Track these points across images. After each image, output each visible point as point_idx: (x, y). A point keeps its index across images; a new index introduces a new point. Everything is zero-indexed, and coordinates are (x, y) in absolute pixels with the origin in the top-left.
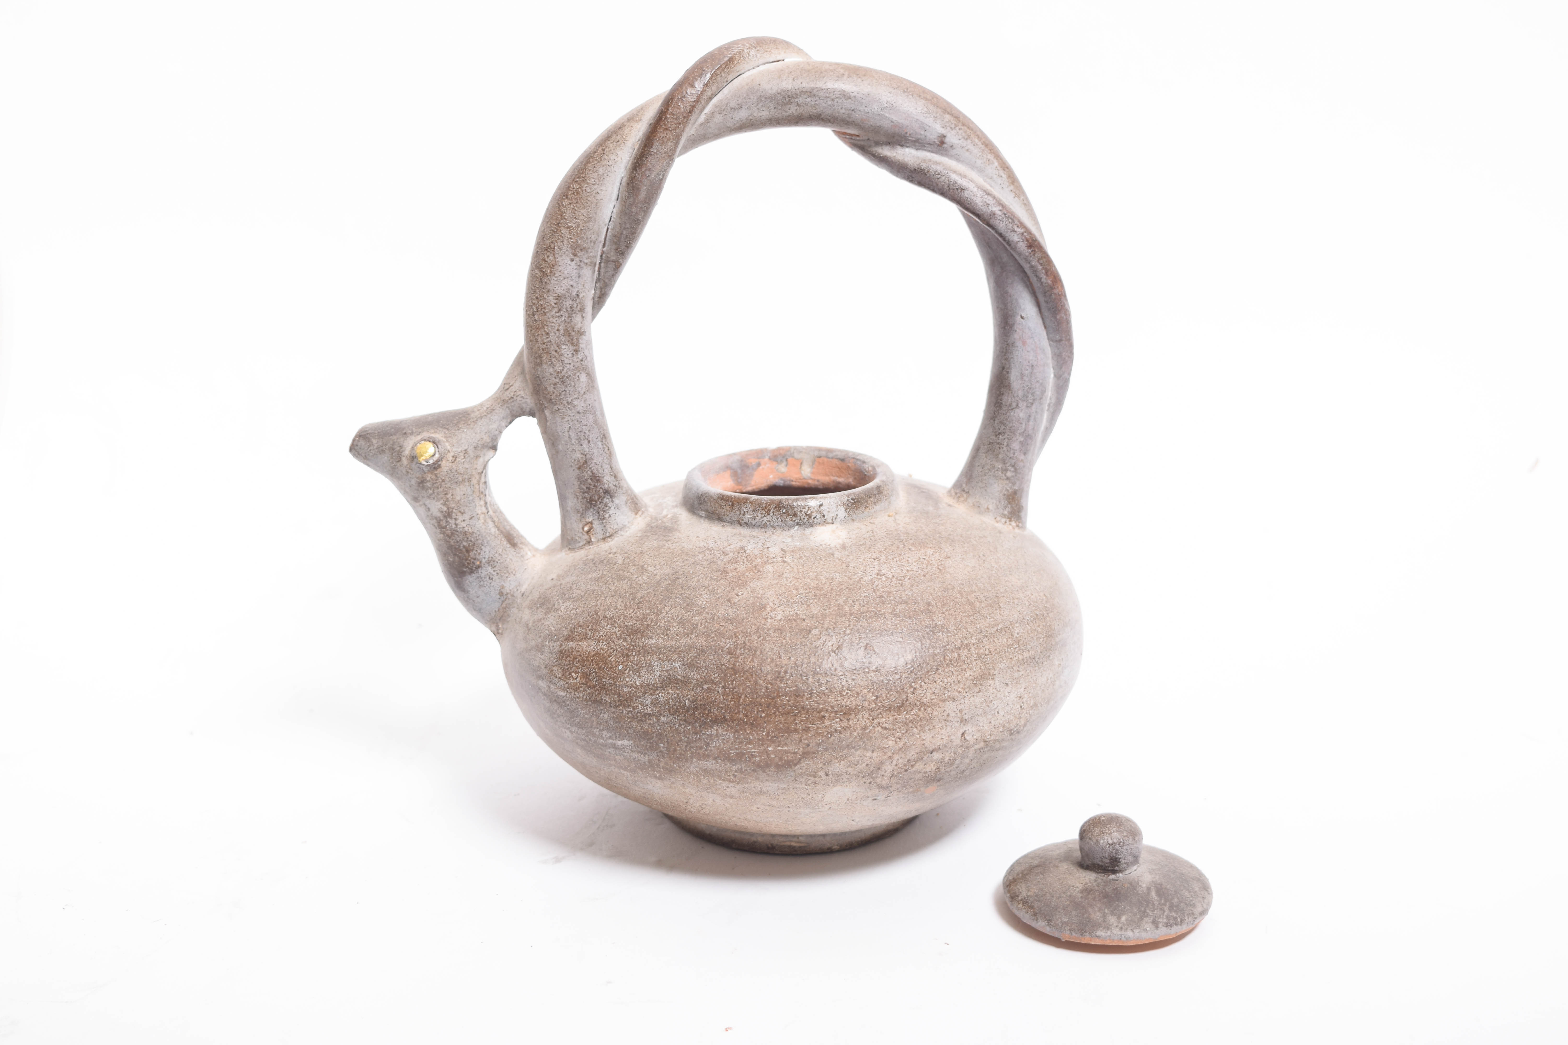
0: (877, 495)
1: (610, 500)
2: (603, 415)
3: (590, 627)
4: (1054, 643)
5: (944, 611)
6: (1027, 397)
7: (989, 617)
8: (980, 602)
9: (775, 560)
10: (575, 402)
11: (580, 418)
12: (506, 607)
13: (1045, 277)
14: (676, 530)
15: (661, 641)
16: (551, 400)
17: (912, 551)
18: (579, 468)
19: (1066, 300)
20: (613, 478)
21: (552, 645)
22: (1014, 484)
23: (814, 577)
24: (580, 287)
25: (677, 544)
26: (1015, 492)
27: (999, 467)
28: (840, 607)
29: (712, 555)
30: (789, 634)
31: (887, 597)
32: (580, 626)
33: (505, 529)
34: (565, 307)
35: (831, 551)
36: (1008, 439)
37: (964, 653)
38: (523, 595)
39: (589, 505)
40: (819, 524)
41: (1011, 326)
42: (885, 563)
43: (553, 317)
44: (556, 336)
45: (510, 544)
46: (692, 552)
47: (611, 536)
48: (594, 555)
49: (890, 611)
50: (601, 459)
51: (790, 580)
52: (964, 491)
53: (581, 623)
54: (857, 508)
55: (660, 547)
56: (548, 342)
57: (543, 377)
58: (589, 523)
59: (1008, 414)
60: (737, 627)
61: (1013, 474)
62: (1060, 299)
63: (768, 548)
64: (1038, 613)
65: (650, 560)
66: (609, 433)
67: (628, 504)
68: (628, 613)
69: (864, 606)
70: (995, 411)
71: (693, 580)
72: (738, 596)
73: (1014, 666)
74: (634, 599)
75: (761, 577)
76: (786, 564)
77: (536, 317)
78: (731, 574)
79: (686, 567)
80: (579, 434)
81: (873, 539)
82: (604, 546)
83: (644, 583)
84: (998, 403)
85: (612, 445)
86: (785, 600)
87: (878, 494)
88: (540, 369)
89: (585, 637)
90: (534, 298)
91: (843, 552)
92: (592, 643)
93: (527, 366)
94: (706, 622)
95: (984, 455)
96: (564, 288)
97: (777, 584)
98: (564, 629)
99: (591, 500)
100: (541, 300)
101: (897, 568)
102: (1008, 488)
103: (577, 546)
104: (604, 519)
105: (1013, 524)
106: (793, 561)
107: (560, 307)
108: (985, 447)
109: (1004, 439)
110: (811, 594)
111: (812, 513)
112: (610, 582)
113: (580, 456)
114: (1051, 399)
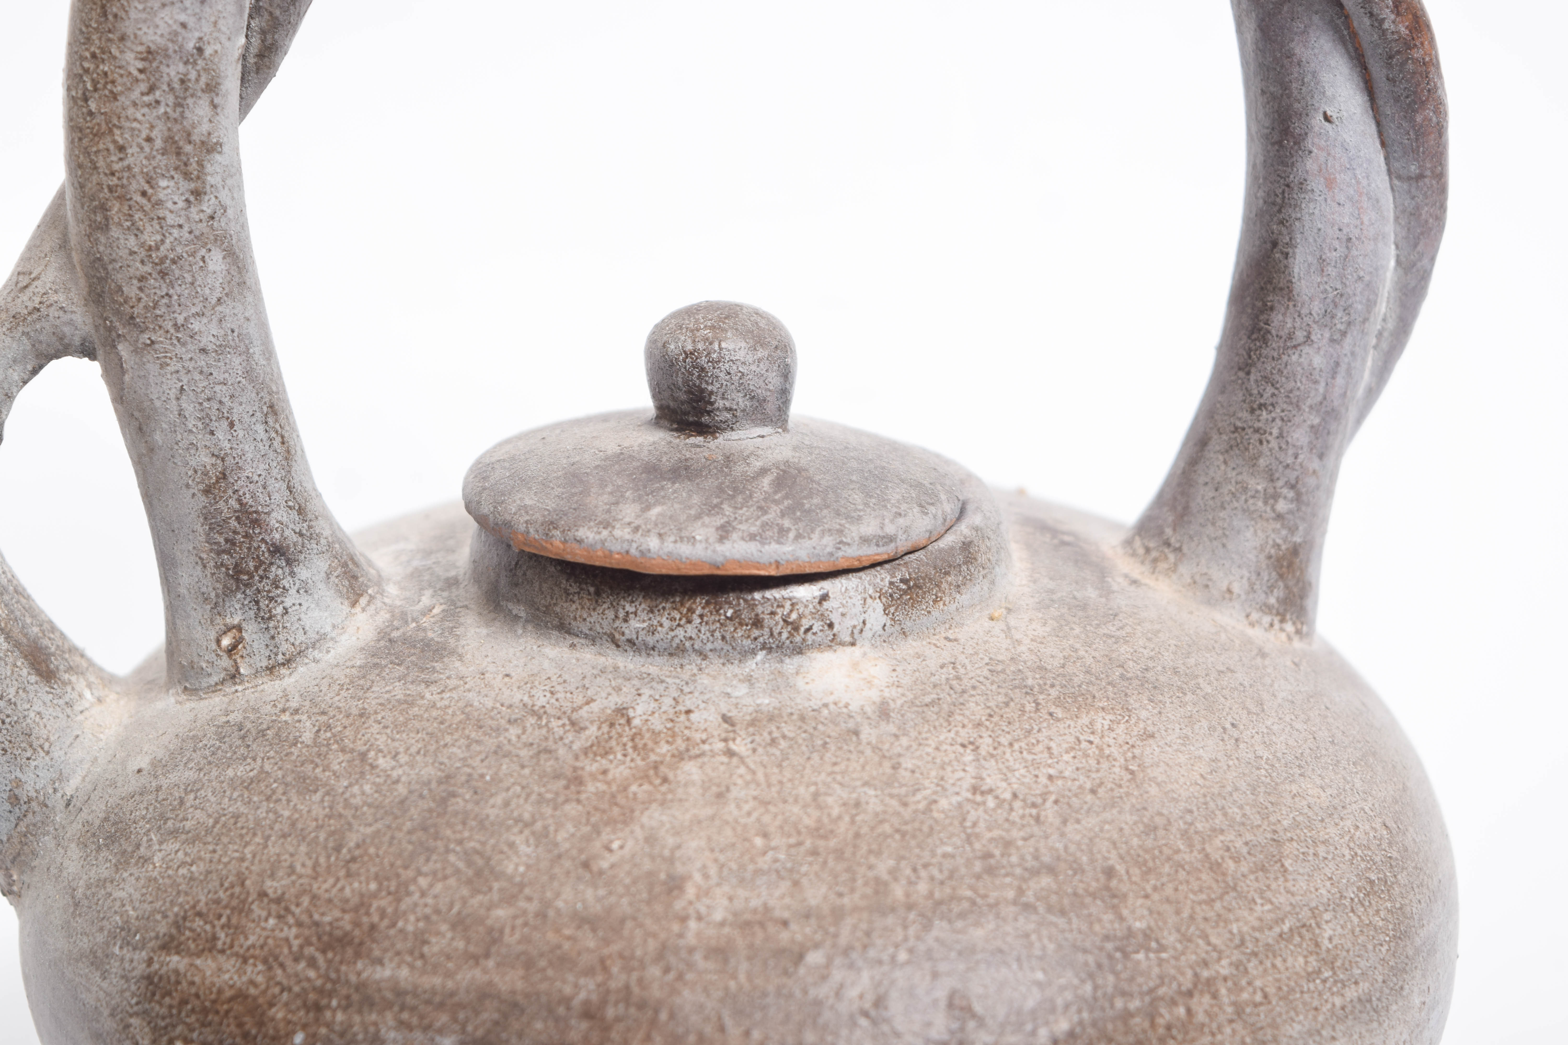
0: (964, 568)
1: (287, 570)
2: (269, 353)
3: (224, 920)
4: (1410, 953)
5: (1149, 890)
6: (1333, 317)
7: (1259, 901)
8: (1237, 860)
9: (706, 747)
10: (196, 325)
11: (209, 366)
12: (28, 832)
13: (1393, 17)
14: (453, 652)
15: (404, 973)
16: (132, 318)
17: (1058, 720)
18: (207, 491)
19: (1440, 76)
20: (294, 514)
21: (128, 956)
22: (1293, 530)
23: (808, 798)
24: (207, 28)
25: (455, 695)
26: (1295, 551)
27: (1259, 488)
28: (880, 887)
29: (544, 731)
30: (744, 966)
31: (1002, 855)
32: (199, 914)
33: (25, 635)
34: (166, 79)
35: (851, 725)
36: (1282, 420)
37: (1202, 1004)
38: (68, 805)
39: (232, 584)
40: (819, 647)
41: (1299, 141)
42: (992, 756)
43: (135, 104)
44: (142, 156)
45: (39, 673)
46: (492, 718)
47: (287, 662)
48: (245, 711)
49: (1011, 894)
50: (262, 466)
51: (746, 807)
52: (1167, 544)
53: (201, 906)
54: (914, 603)
55: (409, 702)
56: (123, 170)
57: (114, 260)
58: (234, 627)
59: (1285, 358)
60: (607, 942)
61: (1293, 506)
62: (1428, 73)
63: (688, 712)
64: (1373, 877)
65: (384, 738)
66: (286, 401)
67: (333, 579)
68: (324, 887)
69: (942, 883)
70: (1250, 350)
71: (492, 801)
72: (610, 851)
73: (1323, 1026)
74: (338, 849)
75: (670, 796)
76: (735, 760)
77: (93, 106)
78: (591, 787)
79: (476, 762)
80: (206, 404)
81: (958, 688)
82: (271, 688)
83: (365, 803)
84: (1260, 330)
85: (294, 429)
86: (734, 866)
87: (965, 563)
88: (103, 240)
89: (210, 946)
90: (88, 54)
91: (883, 724)
92: (230, 964)
93: (73, 229)
94: (526, 924)
95: (1221, 458)
96: (163, 29)
97: (712, 818)
98: (159, 917)
99: (238, 569)
100: (103, 61)
101: (1023, 771)
102: (1279, 541)
103: (204, 685)
104: (270, 618)
105: (1289, 627)
106: (754, 750)
107: (153, 79)
108: (1224, 437)
109: (1274, 420)
110: (802, 849)
111: (800, 617)
112: (278, 795)
113: (208, 460)
114: (1384, 320)
